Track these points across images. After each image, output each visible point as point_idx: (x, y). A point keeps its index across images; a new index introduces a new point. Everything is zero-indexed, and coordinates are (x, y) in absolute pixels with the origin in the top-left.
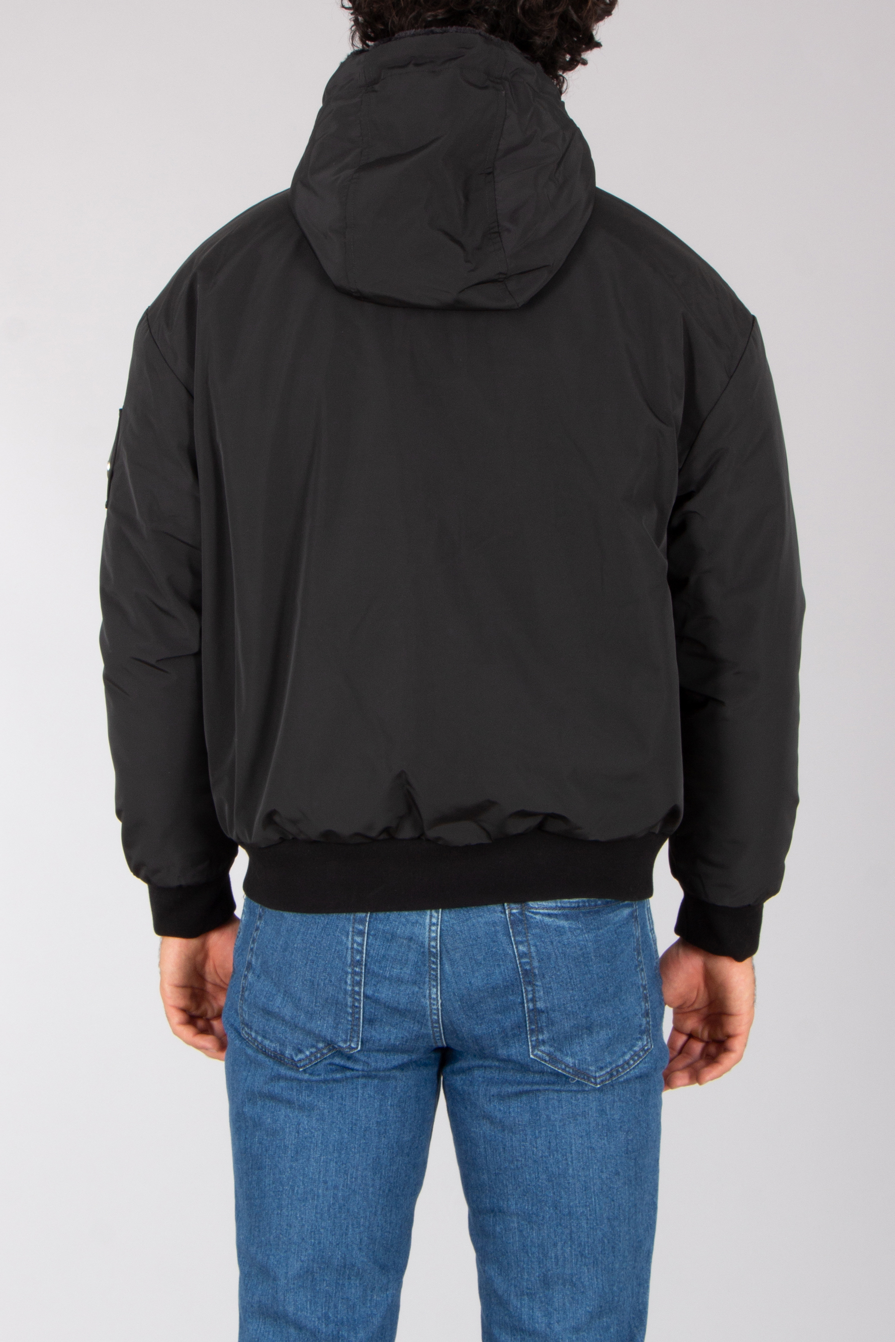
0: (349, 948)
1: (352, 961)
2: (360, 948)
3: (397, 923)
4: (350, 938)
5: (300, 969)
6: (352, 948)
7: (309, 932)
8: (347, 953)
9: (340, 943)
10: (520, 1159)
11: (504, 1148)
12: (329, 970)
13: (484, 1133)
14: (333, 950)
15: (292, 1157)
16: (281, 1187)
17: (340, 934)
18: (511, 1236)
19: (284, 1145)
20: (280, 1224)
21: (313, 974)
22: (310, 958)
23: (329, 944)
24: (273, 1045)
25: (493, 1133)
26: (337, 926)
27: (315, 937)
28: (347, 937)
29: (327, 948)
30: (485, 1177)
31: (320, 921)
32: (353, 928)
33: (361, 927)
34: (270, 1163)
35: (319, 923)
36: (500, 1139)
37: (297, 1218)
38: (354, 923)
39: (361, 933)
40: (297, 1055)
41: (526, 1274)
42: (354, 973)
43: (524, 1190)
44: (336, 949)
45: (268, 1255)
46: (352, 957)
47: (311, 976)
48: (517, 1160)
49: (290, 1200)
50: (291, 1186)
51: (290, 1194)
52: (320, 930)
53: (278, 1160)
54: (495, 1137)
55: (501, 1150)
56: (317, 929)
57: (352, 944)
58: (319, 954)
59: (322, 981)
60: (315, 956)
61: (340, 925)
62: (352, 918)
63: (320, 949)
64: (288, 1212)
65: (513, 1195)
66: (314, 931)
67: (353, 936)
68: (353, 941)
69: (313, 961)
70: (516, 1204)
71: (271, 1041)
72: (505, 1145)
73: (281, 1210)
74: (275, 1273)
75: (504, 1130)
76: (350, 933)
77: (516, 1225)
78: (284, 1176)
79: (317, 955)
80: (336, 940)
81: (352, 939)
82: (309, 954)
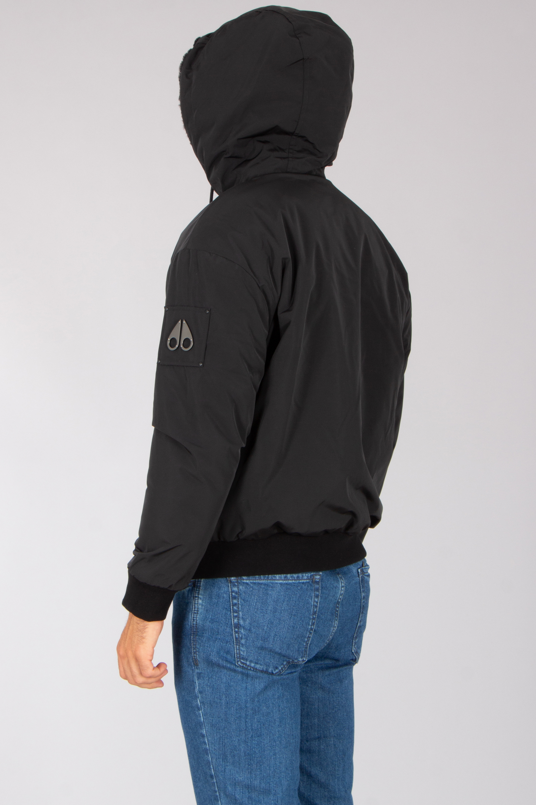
0: (312, 605)
1: (313, 612)
2: (316, 604)
3: (330, 588)
4: (313, 600)
5: (287, 621)
6: (314, 605)
7: (291, 600)
8: (311, 608)
9: (308, 603)
10: (337, 706)
11: (330, 703)
12: (303, 619)
13: (318, 697)
14: (305, 608)
15: (278, 725)
16: (275, 743)
17: (308, 599)
18: (330, 749)
19: (274, 719)
20: (275, 764)
21: (294, 622)
22: (293, 614)
23: (303, 604)
25: (323, 696)
26: (307, 594)
27: (295, 602)
28: (312, 599)
29: (302, 607)
30: (316, 721)
31: (297, 593)
32: (314, 594)
33: (318, 593)
34: (267, 731)
35: (297, 594)
36: (328, 698)
37: (283, 757)
38: (314, 592)
39: (317, 596)
40: (275, 670)
41: (337, 767)
42: (314, 619)
43: (338, 723)
44: (307, 607)
45: (269, 783)
46: (313, 610)
47: (293, 624)
48: (336, 708)
49: (280, 749)
50: (279, 741)
51: (280, 745)
52: (298, 598)
53: (271, 729)
54: (325, 698)
55: (328, 704)
56: (296, 597)
57: (314, 603)
58: (298, 611)
59: (299, 625)
60: (296, 612)
61: (309, 593)
62: (313, 589)
63: (299, 608)
64: (279, 756)
65: (332, 726)
66: (294, 599)
67: (314, 598)
68: (314, 601)
69: (295, 615)
70: (334, 731)
72: (330, 701)
73: (276, 756)
74: (276, 791)
75: (329, 693)
76: (313, 597)
77: (332, 742)
78: (276, 737)
79: (297, 611)
80: (306, 602)
81: (314, 600)
82: (292, 612)
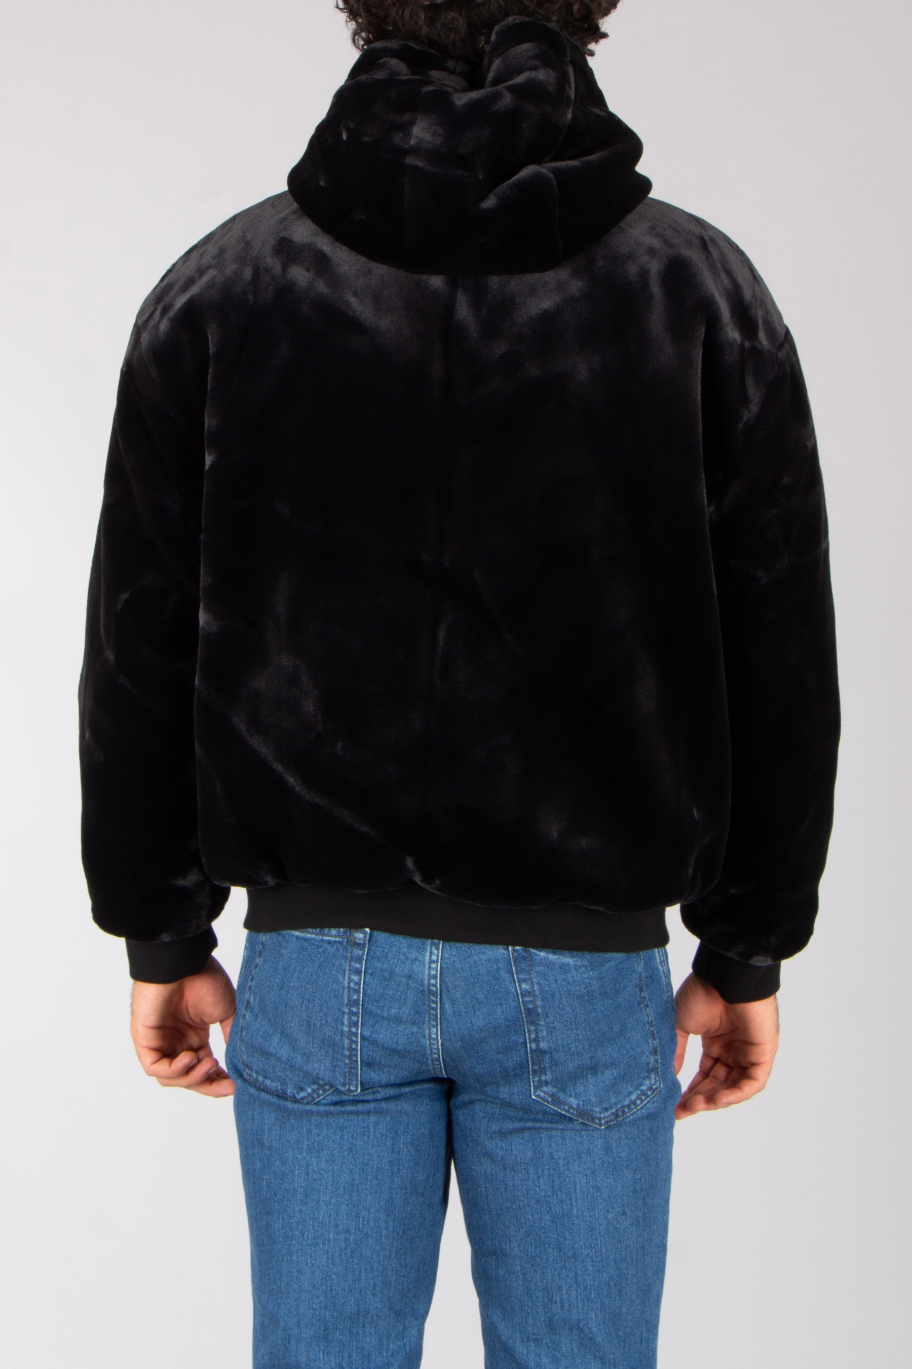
0: (346, 988)
1: (348, 1000)
2: (357, 988)
4: (347, 977)
5: (296, 1009)
6: (349, 987)
7: (305, 970)
8: (343, 992)
9: (337, 982)
10: (522, 1199)
11: (506, 1188)
12: (325, 1010)
13: (485, 1172)
14: (329, 989)
15: (301, 1201)
17: (336, 973)
19: (293, 1188)
20: (290, 1271)
21: (309, 1014)
22: (306, 997)
23: (326, 983)
24: (274, 1085)
25: (494, 1172)
26: (333, 964)
27: (311, 975)
28: (344, 976)
29: (323, 987)
30: (487, 1217)
31: (316, 959)
32: (350, 966)
33: (358, 966)
34: (279, 1208)
36: (501, 1178)
37: (307, 1264)
38: (350, 961)
39: (358, 972)
42: (351, 1013)
43: (527, 1231)
44: (332, 989)
46: (349, 996)
47: (307, 1016)
48: (519, 1200)
49: (300, 1246)
50: (301, 1231)
51: (300, 1239)
52: (317, 968)
53: (287, 1204)
54: (496, 1176)
55: (503, 1189)
56: (313, 966)
57: (349, 983)
58: (315, 993)
59: (318, 1021)
60: (311, 996)
61: (337, 964)
62: (348, 956)
63: (316, 988)
64: (299, 1258)
65: (516, 1237)
66: (310, 970)
67: (350, 974)
68: (350, 980)
69: (309, 1001)
70: (519, 1246)
71: (272, 1081)
72: (507, 1184)
73: (291, 1257)
75: (505, 1169)
76: (347, 972)
78: (293, 1221)
79: (313, 994)
80: (333, 979)
81: (349, 978)
82: (305, 993)
